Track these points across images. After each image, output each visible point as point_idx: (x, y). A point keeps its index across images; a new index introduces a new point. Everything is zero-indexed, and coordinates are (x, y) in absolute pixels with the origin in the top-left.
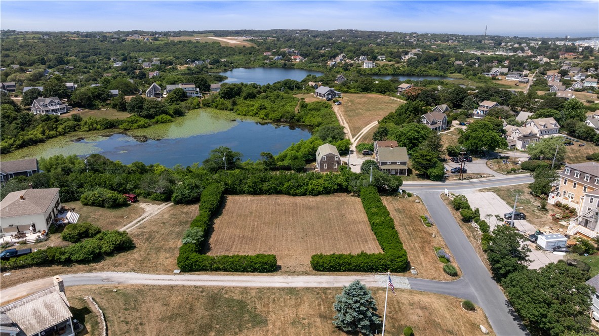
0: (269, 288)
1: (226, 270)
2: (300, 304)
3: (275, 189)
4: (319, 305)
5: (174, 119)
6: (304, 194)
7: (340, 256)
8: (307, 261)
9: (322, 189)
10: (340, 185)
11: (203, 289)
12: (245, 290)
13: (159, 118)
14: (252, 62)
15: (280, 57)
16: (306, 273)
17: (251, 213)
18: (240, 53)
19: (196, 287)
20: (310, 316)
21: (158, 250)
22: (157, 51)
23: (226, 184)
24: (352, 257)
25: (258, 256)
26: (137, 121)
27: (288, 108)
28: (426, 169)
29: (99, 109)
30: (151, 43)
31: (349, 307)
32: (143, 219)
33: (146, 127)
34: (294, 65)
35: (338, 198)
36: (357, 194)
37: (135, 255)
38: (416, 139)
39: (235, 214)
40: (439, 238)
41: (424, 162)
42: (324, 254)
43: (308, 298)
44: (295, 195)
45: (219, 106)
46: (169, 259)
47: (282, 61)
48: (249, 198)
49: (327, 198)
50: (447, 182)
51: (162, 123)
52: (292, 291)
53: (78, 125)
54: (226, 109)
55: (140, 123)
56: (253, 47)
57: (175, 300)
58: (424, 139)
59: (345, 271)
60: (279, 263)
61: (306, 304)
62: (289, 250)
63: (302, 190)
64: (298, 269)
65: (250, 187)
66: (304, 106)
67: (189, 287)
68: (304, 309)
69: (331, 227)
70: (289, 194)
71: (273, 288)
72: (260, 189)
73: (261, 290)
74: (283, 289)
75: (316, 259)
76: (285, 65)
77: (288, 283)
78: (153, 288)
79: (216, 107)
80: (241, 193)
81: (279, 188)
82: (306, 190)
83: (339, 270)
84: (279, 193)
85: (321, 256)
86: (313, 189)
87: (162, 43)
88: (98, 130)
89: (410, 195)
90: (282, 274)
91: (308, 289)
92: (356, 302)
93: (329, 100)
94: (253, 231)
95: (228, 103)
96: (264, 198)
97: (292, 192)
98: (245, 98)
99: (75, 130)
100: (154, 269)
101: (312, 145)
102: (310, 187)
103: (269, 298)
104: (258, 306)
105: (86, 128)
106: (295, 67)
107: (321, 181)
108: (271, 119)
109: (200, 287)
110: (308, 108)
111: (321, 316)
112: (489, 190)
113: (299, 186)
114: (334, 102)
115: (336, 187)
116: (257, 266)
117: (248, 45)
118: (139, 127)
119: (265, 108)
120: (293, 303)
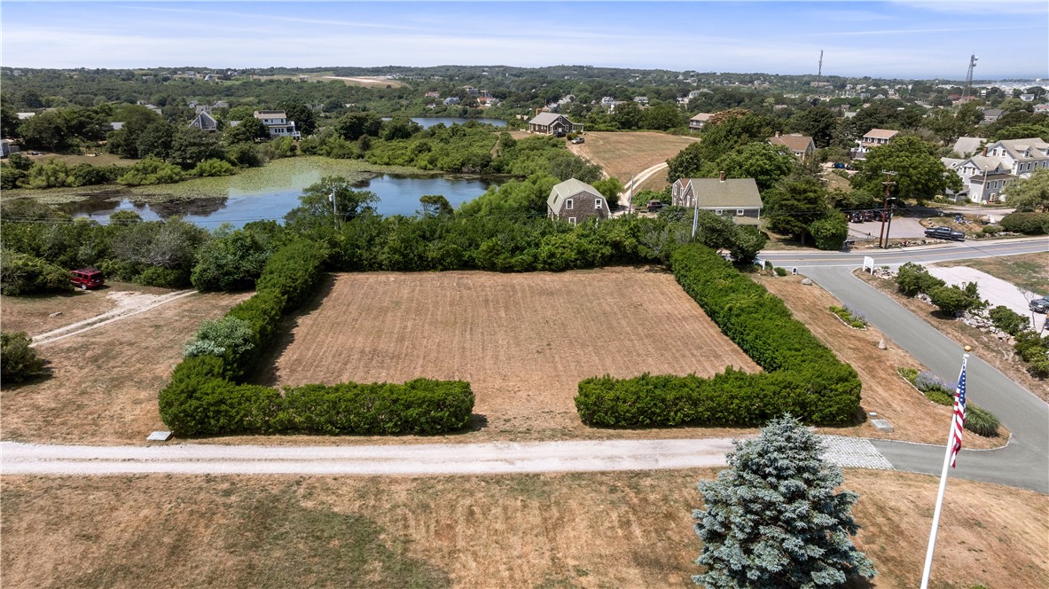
0: (451, 479)
1: (314, 429)
2: (559, 524)
3: (458, 255)
4: (626, 524)
5: (236, 169)
6: (530, 268)
7: (665, 382)
8: (565, 403)
9: (573, 255)
10: (616, 245)
11: (233, 484)
12: (373, 486)
13: (204, 164)
14: (403, 109)
15: (455, 99)
16: (565, 434)
17: (397, 304)
18: (381, 97)
19: (209, 479)
20: (601, 563)
21: (117, 383)
22: (227, 95)
24: (701, 382)
26: (156, 168)
27: (476, 150)
28: (807, 221)
29: (80, 153)
30: (217, 83)
31: (764, 515)
33: (177, 182)
34: (482, 112)
35: (614, 276)
36: (661, 263)
37: (42, 396)
39: (353, 308)
41: (803, 206)
42: (616, 374)
43: (583, 505)
44: (508, 269)
45: (335, 151)
46: (140, 405)
47: (460, 107)
48: (392, 277)
49: (590, 276)
51: (212, 175)
52: (526, 484)
53: (24, 176)
54: (349, 156)
55: (161, 173)
56: (405, 88)
57: (127, 519)
58: (783, 173)
59: (682, 424)
60: (476, 410)
61: (582, 523)
63: (526, 257)
64: (538, 424)
65: (395, 251)
66: (508, 144)
67: (188, 479)
68: (577, 540)
69: (611, 328)
70: (492, 267)
71: (466, 478)
72: (420, 257)
73: (424, 484)
74: (498, 479)
75: (595, 391)
76: (465, 112)
77: (511, 462)
79: (328, 154)
80: (374, 266)
81: (467, 254)
82: (535, 257)
83: (664, 424)
84: (468, 265)
85: (608, 384)
86: (552, 255)
87: (238, 83)
88: (70, 186)
89: (781, 273)
90: (491, 437)
91: (577, 476)
92: (793, 496)
93: (560, 135)
94: (401, 339)
95: (354, 147)
96: (431, 279)
97: (499, 261)
98: (390, 138)
99: (15, 187)
100: (90, 432)
102: (544, 251)
103: (453, 508)
104: (418, 534)
105: (41, 181)
107: (571, 237)
108: (442, 169)
109: (225, 478)
111: (639, 560)
112: (958, 263)
113: (517, 249)
114: (570, 139)
115: (607, 250)
116: (413, 412)
117: (396, 85)
118: (160, 181)
119: (430, 150)
120: (534, 518)
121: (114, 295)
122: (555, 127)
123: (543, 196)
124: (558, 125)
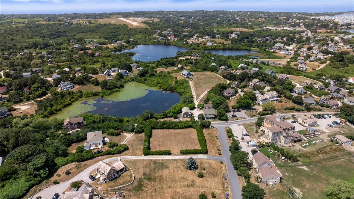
0: (169, 159)
1: (157, 155)
2: (177, 163)
3: (168, 127)
4: (182, 163)
5: (120, 90)
6: (178, 129)
7: (188, 150)
8: (179, 151)
9: (183, 127)
10: (190, 125)
11: (152, 160)
12: (163, 160)
13: (115, 90)
14: (147, 41)
15: (163, 38)
16: (179, 155)
17: (161, 136)
18: (140, 33)
19: (149, 159)
20: (180, 166)
21: (136, 149)
22: (93, 32)
23: (152, 126)
24: (192, 150)
25: (165, 151)
26: (106, 92)
27: (170, 83)
28: (221, 117)
29: (86, 85)
31: (189, 163)
32: (127, 139)
33: (110, 95)
34: (170, 43)
35: (189, 130)
36: (195, 128)
37: (130, 151)
38: (220, 103)
39: (156, 137)
40: (219, 143)
41: (220, 115)
42: (184, 149)
43: (179, 161)
44: (175, 129)
45: (139, 81)
46: (141, 152)
47: (164, 40)
48: (159, 130)
49: (186, 130)
50: (228, 122)
51: (116, 92)
52: (175, 160)
53: (82, 95)
54: (142, 82)
55: (108, 93)
57: (145, 163)
58: (222, 103)
59: (189, 154)
60: (171, 152)
61: (179, 163)
62: (174, 148)
63: (177, 127)
64: (176, 154)
65: (159, 127)
66: (177, 82)
67: (148, 159)
68: (179, 164)
69: (186, 141)
70: (173, 129)
71: (170, 159)
72: (163, 127)
73: (167, 160)
74: (173, 159)
75: (181, 151)
76: (166, 42)
78: (138, 160)
79: (137, 81)
80: (157, 128)
81: (169, 127)
82: (178, 127)
83: (188, 154)
84: (169, 128)
85: (183, 150)
86: (181, 127)
87: (94, 25)
88: (90, 97)
89: (214, 128)
90: (172, 155)
91: (179, 159)
92: (191, 162)
93: (188, 77)
94: (162, 142)
95: (142, 79)
96: (164, 130)
97: (173, 128)
98: (150, 76)
99: (81, 97)
100: (137, 155)
101: (180, 107)
102: (180, 126)
103: (169, 162)
104: (167, 164)
105: (85, 96)
106: (171, 44)
107: (183, 124)
108: (163, 89)
109: (151, 159)
110: (178, 83)
111: (183, 166)
112: (242, 125)
113: (176, 126)
114: (190, 79)
115: (188, 126)
116: (165, 153)
117: (143, 25)
118: (107, 95)
119: (160, 83)
120: (175, 163)
121: (125, 134)
122: (187, 75)
123: (181, 109)
124: (188, 75)
